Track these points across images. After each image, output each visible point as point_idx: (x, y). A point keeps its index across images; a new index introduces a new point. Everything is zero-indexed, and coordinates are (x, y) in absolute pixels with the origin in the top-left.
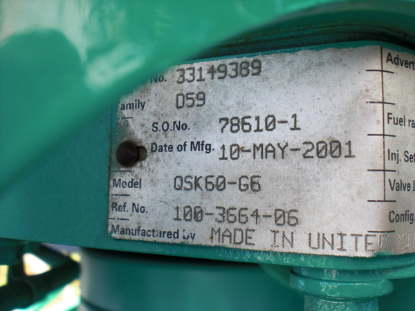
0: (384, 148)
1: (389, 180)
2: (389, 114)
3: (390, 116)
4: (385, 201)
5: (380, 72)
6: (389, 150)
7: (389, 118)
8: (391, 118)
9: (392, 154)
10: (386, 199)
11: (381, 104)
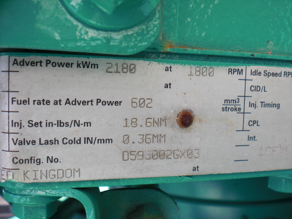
0: (9, 119)
1: (13, 139)
2: (13, 98)
3: (14, 99)
4: (9, 151)
5: (8, 73)
6: (12, 121)
7: (13, 101)
8: (15, 101)
9: (15, 123)
10: (10, 150)
11: (7, 93)
